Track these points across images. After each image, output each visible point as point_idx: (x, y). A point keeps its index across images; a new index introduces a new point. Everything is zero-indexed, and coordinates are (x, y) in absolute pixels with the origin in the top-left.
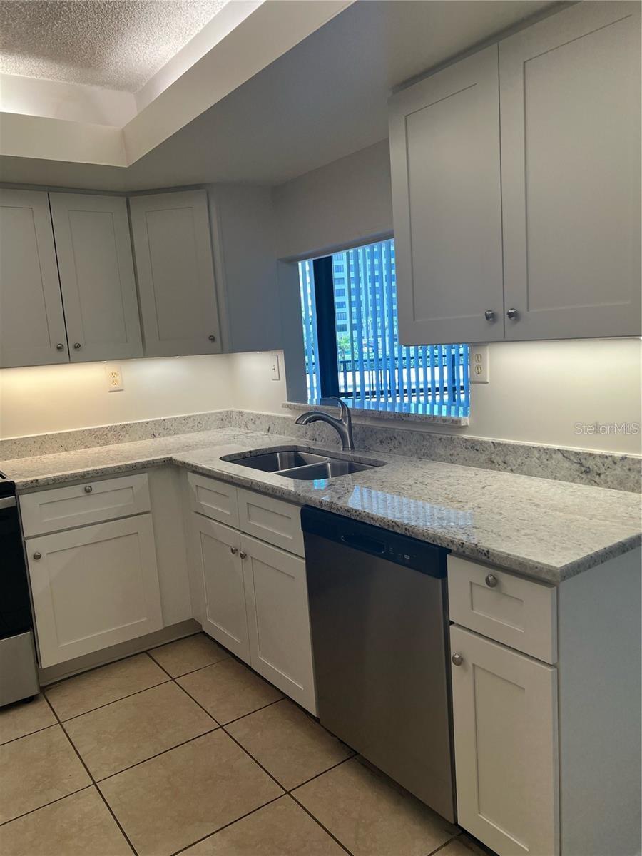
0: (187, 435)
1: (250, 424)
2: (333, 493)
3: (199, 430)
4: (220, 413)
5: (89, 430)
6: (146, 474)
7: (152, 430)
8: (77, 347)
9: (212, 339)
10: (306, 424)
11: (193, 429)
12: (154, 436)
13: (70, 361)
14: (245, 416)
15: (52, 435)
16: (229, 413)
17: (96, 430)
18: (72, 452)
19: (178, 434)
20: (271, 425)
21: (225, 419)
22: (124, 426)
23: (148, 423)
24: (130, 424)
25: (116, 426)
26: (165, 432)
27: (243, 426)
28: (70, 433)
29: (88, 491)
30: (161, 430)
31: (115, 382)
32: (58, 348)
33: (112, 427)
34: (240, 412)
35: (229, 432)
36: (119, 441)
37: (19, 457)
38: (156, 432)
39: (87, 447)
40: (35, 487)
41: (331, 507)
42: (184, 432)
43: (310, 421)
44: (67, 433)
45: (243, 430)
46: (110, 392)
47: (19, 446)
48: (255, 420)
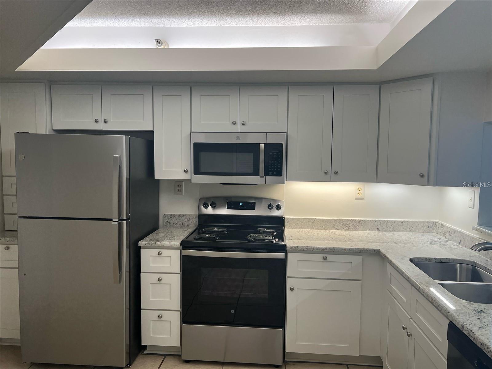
0: (401, 234)
1: (447, 235)
2: (478, 321)
3: (410, 231)
4: (428, 222)
5: (340, 220)
6: (362, 256)
7: (379, 226)
8: (336, 173)
9: (422, 176)
10: (479, 251)
11: (406, 230)
12: (379, 230)
13: (331, 180)
14: (445, 228)
15: (319, 219)
16: (435, 224)
17: (343, 221)
18: (327, 231)
19: (395, 231)
20: (461, 240)
21: (431, 227)
22: (361, 221)
23: (376, 221)
24: (364, 220)
25: (356, 220)
26: (387, 229)
27: (442, 234)
28: (328, 219)
29: (325, 259)
30: (384, 227)
31: (359, 194)
32: (325, 173)
33: (353, 220)
34: (442, 224)
35: (431, 237)
36: (356, 229)
37: (300, 228)
38: (380, 228)
39: (337, 229)
40: (297, 250)
41: (469, 334)
42: (399, 231)
43: (484, 249)
44: (327, 219)
45: (442, 238)
46: (356, 199)
47: (301, 222)
48: (452, 233)
